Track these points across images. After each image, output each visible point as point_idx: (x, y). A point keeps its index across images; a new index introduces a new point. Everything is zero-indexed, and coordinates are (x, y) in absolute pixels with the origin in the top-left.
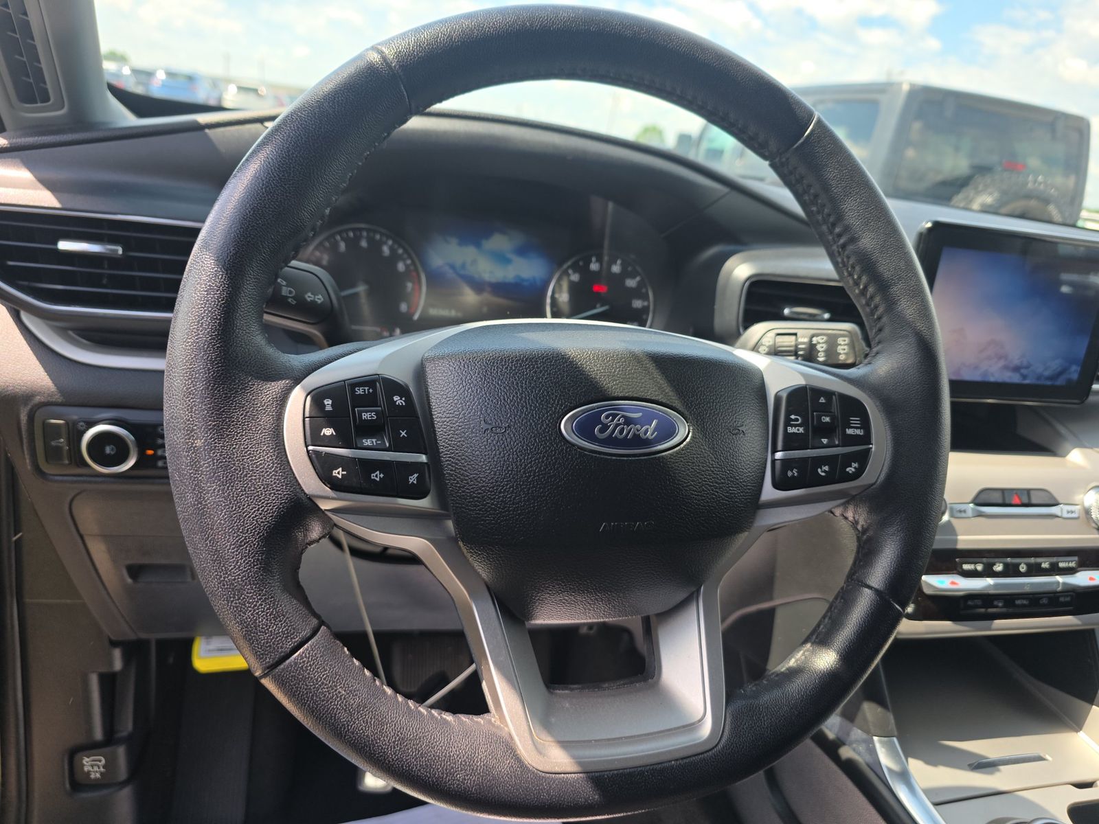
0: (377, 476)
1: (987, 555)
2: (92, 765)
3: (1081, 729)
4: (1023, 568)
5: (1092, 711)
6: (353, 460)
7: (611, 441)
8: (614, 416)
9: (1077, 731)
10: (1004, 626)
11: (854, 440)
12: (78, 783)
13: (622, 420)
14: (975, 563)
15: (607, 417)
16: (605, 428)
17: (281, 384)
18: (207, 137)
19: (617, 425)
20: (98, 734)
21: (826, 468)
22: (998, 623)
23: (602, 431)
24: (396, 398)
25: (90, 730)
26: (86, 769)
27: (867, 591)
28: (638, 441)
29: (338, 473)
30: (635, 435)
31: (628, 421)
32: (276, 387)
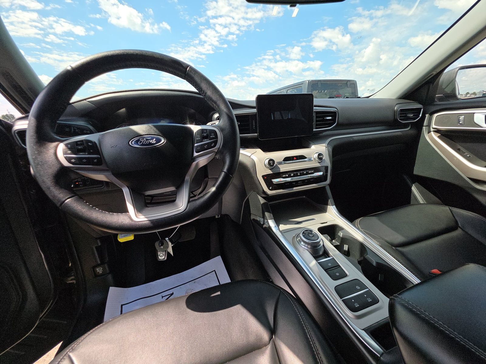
0: (84, 161)
1: (289, 172)
2: (99, 270)
3: (326, 212)
4: (299, 174)
5: (328, 207)
6: (77, 158)
7: (143, 145)
8: (143, 139)
9: (325, 213)
10: (296, 189)
11: (213, 138)
12: (96, 275)
13: (146, 140)
14: (286, 175)
15: (141, 139)
16: (141, 142)
17: (57, 143)
18: (72, 106)
19: (144, 141)
20: (99, 262)
21: (207, 146)
22: (295, 188)
23: (140, 143)
24: (89, 144)
25: (96, 261)
26: (98, 271)
27: (223, 172)
28: (150, 144)
29: (73, 161)
30: (149, 143)
31: (147, 140)
32: (55, 144)
